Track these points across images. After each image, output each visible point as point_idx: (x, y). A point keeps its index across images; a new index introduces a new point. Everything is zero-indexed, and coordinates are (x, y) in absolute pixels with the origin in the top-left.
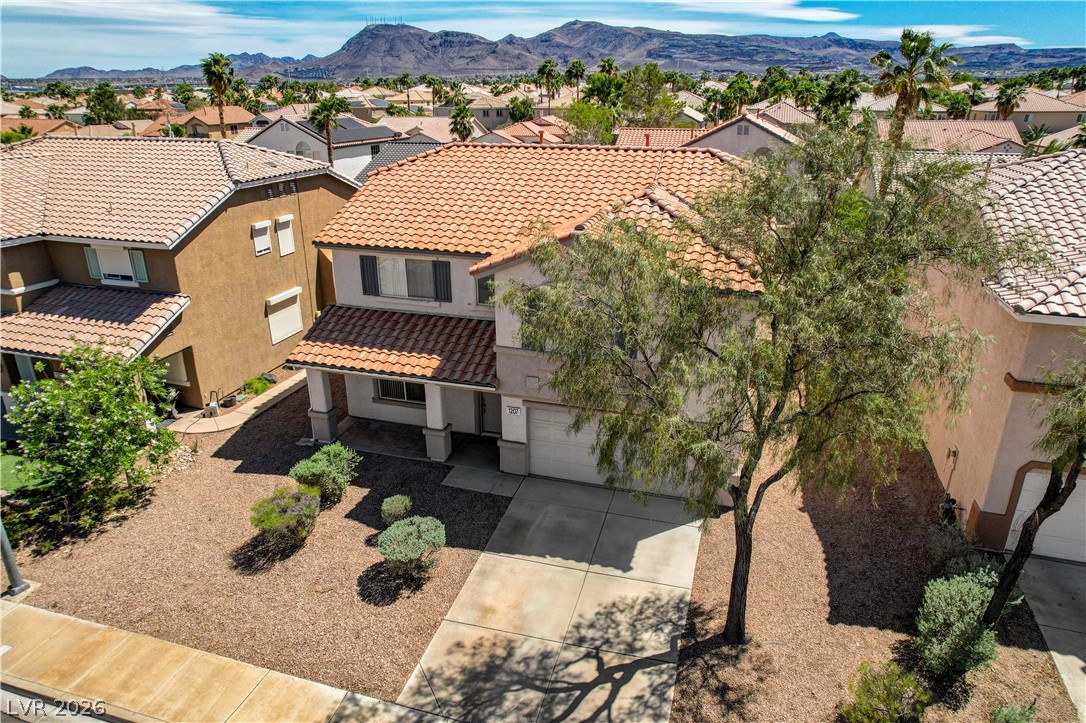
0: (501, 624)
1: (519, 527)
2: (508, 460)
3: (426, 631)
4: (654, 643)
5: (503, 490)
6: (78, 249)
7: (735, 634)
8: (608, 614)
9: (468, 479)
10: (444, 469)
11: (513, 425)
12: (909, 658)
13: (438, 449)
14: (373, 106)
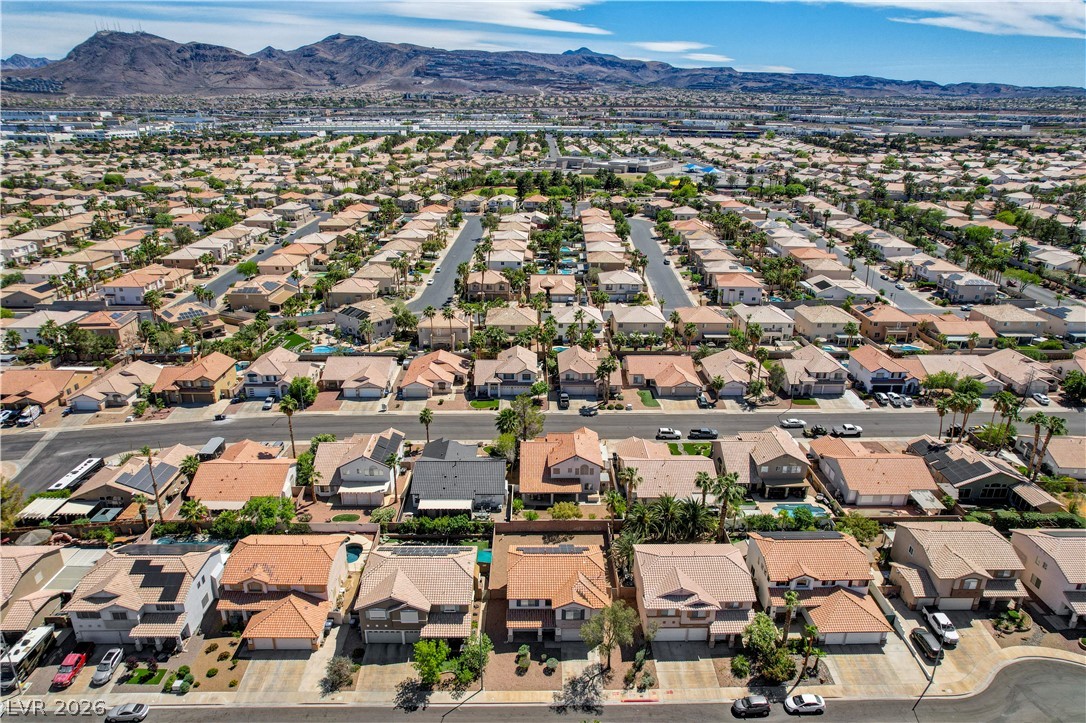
0: (572, 674)
1: (565, 654)
2: (556, 639)
3: (561, 678)
4: (596, 672)
5: (558, 646)
6: (439, 606)
7: (609, 668)
8: (587, 669)
9: (549, 645)
10: (542, 643)
11: (558, 632)
12: (634, 666)
13: (540, 639)
14: (269, 292)
